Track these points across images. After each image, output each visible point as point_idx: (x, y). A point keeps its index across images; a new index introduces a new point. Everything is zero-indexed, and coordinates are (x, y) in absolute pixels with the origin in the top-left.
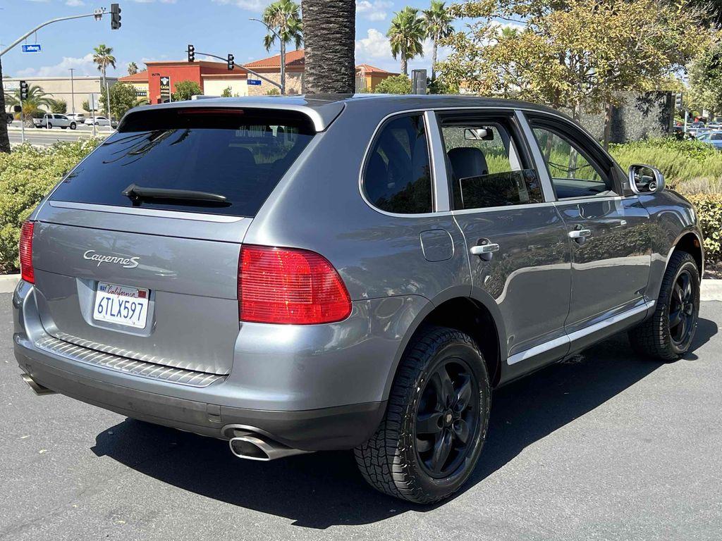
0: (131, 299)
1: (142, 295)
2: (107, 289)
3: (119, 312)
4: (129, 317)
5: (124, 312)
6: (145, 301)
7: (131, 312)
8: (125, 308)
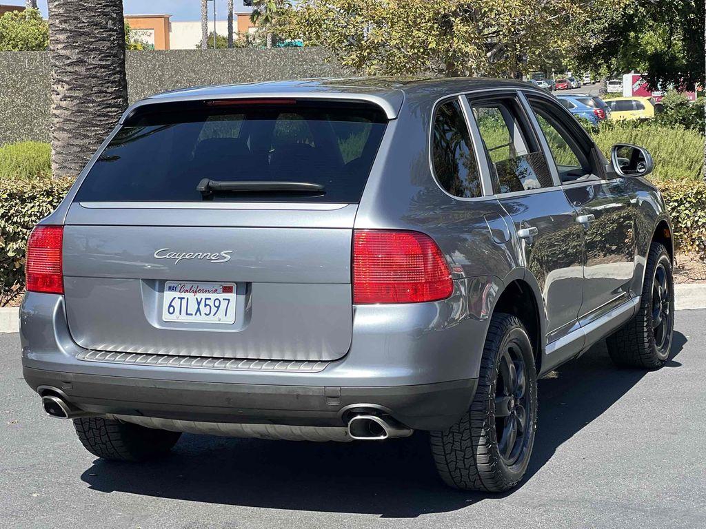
0: (213, 296)
1: (227, 290)
2: (178, 289)
3: (198, 310)
4: (213, 313)
5: (204, 310)
6: (232, 296)
7: (214, 310)
8: (206, 305)
